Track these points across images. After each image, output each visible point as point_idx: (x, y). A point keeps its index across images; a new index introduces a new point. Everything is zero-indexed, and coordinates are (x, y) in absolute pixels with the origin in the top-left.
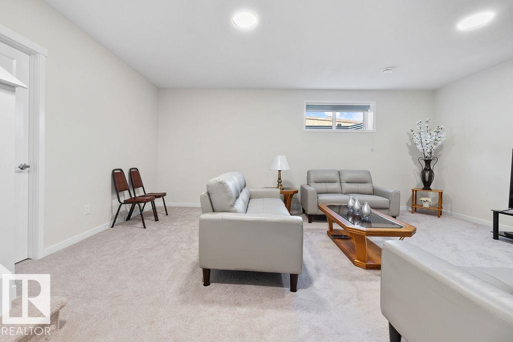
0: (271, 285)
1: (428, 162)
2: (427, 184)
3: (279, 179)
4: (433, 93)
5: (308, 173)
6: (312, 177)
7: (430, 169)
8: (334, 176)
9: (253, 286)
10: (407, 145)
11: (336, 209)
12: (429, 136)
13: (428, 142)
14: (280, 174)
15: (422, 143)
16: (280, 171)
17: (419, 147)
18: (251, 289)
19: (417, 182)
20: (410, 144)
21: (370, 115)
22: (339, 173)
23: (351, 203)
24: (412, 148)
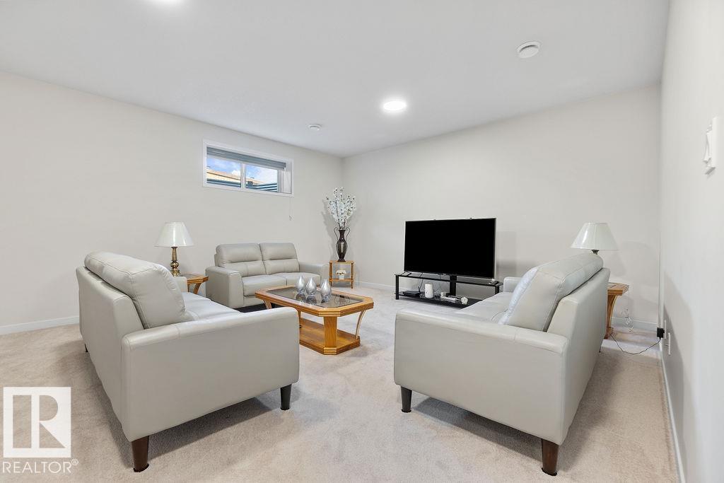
0: (253, 415)
1: (342, 232)
2: (342, 256)
3: (174, 261)
4: (342, 161)
5: (218, 249)
6: (226, 255)
7: (344, 241)
8: (253, 252)
9: (229, 428)
10: (322, 213)
11: (285, 293)
12: (344, 206)
13: (343, 212)
14: (174, 254)
15: (337, 212)
16: (174, 248)
17: (335, 216)
18: (230, 433)
19: (331, 253)
20: (325, 213)
21: (286, 174)
22: (261, 248)
23: (301, 284)
24: (328, 217)
